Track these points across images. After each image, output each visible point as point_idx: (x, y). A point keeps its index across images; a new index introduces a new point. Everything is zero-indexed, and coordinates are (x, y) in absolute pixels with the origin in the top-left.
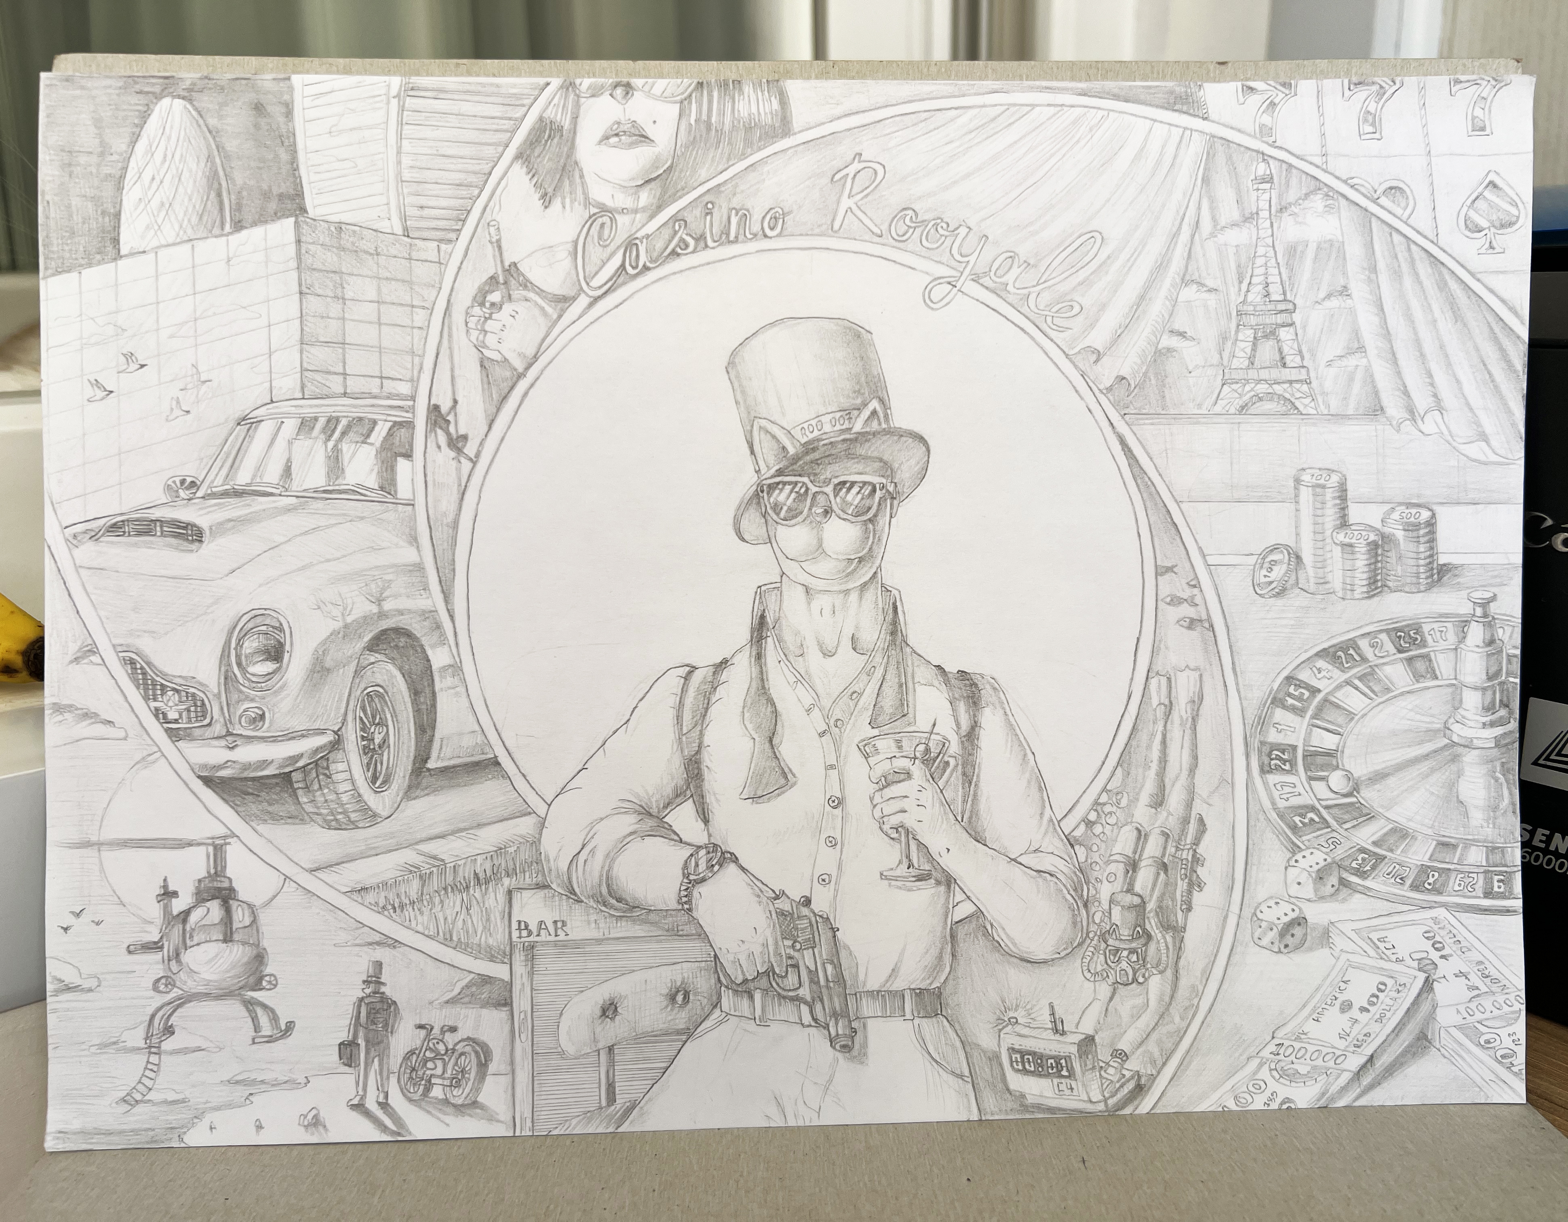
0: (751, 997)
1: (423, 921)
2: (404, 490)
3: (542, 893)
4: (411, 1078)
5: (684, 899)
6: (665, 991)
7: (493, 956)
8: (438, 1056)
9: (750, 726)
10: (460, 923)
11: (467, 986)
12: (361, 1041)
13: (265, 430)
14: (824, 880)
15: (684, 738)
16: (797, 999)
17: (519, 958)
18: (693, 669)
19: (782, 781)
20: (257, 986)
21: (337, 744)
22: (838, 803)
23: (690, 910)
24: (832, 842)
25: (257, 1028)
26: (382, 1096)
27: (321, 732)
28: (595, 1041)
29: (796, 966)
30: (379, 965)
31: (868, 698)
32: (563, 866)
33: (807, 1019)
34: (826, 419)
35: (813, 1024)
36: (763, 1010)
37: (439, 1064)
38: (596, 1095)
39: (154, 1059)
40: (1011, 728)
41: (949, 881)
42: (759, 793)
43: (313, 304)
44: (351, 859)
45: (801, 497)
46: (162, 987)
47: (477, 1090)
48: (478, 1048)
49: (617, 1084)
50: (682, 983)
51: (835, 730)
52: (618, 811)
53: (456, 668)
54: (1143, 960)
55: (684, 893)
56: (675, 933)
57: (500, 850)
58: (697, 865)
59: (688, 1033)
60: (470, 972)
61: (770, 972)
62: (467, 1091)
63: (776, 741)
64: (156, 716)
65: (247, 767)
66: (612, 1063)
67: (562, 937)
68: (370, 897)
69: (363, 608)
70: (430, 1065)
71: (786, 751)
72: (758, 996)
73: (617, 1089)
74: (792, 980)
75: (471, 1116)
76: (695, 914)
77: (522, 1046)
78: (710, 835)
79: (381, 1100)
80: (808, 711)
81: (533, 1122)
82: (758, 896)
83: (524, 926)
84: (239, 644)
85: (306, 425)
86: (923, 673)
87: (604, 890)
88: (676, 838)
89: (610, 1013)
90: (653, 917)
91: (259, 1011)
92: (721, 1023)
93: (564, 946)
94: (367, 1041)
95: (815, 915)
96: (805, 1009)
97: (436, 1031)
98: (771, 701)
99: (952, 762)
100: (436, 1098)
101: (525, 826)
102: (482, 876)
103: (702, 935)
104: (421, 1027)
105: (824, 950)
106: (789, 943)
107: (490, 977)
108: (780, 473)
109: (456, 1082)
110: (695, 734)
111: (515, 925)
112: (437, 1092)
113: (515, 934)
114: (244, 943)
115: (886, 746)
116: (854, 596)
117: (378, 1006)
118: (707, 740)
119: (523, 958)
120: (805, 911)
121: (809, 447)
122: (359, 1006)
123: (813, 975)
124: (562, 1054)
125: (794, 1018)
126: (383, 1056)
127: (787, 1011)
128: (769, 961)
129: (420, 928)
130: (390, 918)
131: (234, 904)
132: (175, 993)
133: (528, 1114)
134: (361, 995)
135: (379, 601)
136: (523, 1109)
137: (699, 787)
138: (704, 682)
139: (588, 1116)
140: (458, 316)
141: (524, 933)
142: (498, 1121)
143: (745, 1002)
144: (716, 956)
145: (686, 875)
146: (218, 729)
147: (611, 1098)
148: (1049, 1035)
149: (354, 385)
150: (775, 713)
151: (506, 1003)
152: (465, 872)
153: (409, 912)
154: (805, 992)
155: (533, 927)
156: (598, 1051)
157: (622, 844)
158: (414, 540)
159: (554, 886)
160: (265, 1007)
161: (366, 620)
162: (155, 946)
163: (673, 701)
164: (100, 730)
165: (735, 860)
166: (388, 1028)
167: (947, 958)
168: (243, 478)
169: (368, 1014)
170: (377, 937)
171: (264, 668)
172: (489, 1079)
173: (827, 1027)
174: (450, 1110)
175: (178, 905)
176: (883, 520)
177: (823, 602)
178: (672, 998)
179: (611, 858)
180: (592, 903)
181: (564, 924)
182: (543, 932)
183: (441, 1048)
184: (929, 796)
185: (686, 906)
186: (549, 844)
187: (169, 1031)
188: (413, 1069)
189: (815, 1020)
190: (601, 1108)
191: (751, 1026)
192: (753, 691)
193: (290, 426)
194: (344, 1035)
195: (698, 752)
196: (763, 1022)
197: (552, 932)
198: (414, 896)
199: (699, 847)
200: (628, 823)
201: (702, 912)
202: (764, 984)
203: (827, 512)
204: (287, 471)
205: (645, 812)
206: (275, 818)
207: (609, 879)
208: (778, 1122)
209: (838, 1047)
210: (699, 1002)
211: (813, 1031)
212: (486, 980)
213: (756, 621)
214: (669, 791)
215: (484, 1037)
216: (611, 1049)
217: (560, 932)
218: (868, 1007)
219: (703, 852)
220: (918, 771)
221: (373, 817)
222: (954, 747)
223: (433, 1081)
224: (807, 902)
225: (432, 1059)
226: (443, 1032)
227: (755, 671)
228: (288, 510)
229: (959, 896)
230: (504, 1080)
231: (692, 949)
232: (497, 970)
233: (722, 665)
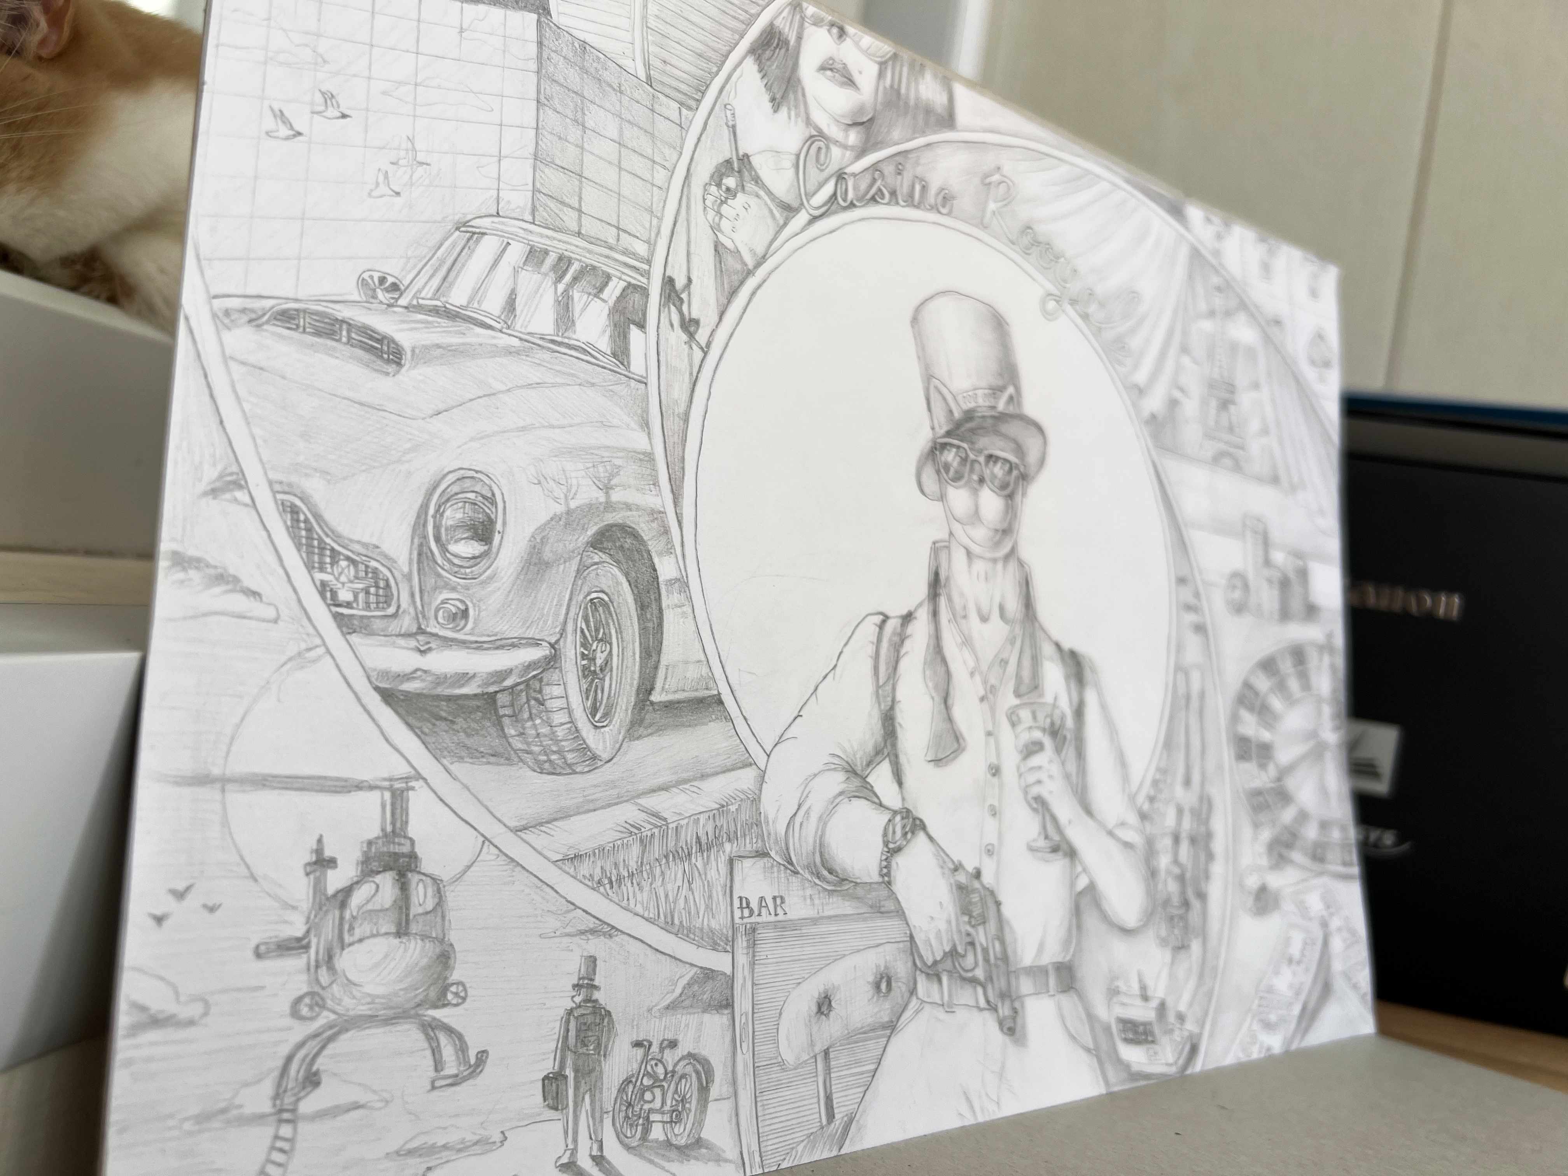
0: (940, 981)
1: (641, 899)
2: (637, 365)
3: (761, 862)
4: (627, 1117)
5: (885, 871)
6: (871, 978)
7: (715, 943)
8: (657, 1083)
9: (930, 684)
10: (681, 901)
11: (689, 985)
12: (569, 1072)
13: (488, 247)
14: (990, 851)
15: (880, 692)
16: (974, 981)
17: (741, 943)
18: (886, 618)
19: (956, 745)
20: (441, 1002)
21: (553, 660)
22: (995, 771)
23: (889, 883)
24: (994, 812)
25: (438, 1065)
26: (595, 1147)
27: (535, 643)
28: (812, 1044)
29: (972, 944)
30: (592, 961)
31: (1012, 668)
32: (781, 828)
33: (982, 1003)
34: (980, 392)
35: (987, 1007)
36: (950, 995)
37: (658, 1092)
38: (815, 1112)
39: (286, 1131)
41: (1072, 853)
42: (940, 756)
43: (550, 118)
44: (564, 815)
45: (964, 460)
46: (305, 1011)
47: (699, 1123)
48: (699, 1067)
49: (834, 1096)
50: (886, 967)
51: (990, 696)
52: (830, 768)
53: (682, 583)
54: (1186, 929)
55: (884, 863)
56: (878, 911)
57: (722, 808)
58: (894, 832)
59: (891, 1027)
60: (692, 965)
61: (953, 954)
62: (689, 1126)
63: (950, 702)
64: (322, 594)
65: (441, 680)
66: (828, 1070)
67: (781, 917)
68: (585, 869)
69: (589, 493)
70: (648, 1096)
71: (957, 712)
72: (945, 979)
73: (835, 1102)
74: (969, 961)
75: (697, 1159)
76: (894, 888)
77: (743, 1058)
78: (903, 799)
79: (595, 1152)
80: (972, 674)
81: (761, 1156)
82: (942, 867)
83: (745, 904)
84: (439, 512)
85: (535, 256)
86: (1048, 649)
87: (818, 860)
88: (876, 800)
89: (824, 1009)
90: (860, 891)
91: (443, 1039)
92: (917, 1012)
93: (783, 927)
94: (576, 1071)
95: (984, 887)
96: (980, 990)
97: (655, 1048)
98: (944, 661)
99: (1068, 736)
100: (657, 1141)
101: (745, 779)
102: (704, 840)
103: (900, 913)
104: (638, 1044)
105: (992, 924)
106: (966, 918)
107: (712, 971)
108: (948, 434)
109: (676, 1117)
110: (888, 688)
111: (737, 903)
112: (657, 1133)
113: (737, 913)
114: (424, 937)
115: (1025, 714)
116: (1000, 566)
117: (590, 1019)
118: (899, 696)
119: (745, 944)
120: (977, 885)
121: (969, 415)
122: (568, 1022)
123: (985, 951)
124: (782, 1064)
125: (972, 1003)
126: (594, 1090)
127: (966, 995)
128: (953, 940)
129: (639, 909)
130: (607, 896)
131: (413, 878)
132: (326, 1018)
133: (755, 1147)
134: (570, 1005)
135: (607, 489)
136: (750, 1140)
137: (894, 746)
138: (894, 633)
139: (812, 1139)
140: (696, 190)
141: (746, 912)
142: (726, 1161)
143: (935, 986)
144: (912, 937)
145: (886, 843)
146: (407, 623)
147: (831, 1116)
148: (1138, 1002)
149: (590, 227)
150: (948, 673)
151: (727, 1004)
152: (688, 836)
153: (628, 888)
154: (980, 973)
155: (754, 905)
156: (815, 1057)
157: (833, 805)
158: (645, 424)
159: (773, 854)
160: (450, 1031)
161: (590, 509)
162: (298, 945)
163: (870, 649)
164: (240, 603)
165: (923, 827)
166: (602, 1050)
167: (1074, 932)
168: (457, 297)
169: (578, 1031)
170: (591, 923)
171: (467, 548)
172: (712, 1107)
173: (995, 1009)
174: (673, 1154)
175: (335, 880)
176: (1018, 497)
177: (980, 566)
178: (877, 986)
179: (823, 821)
180: (807, 875)
181: (783, 902)
182: (764, 911)
183: (660, 1070)
184: (1055, 769)
185: (886, 879)
186: (768, 805)
187: (312, 1080)
188: (630, 1105)
189: (988, 1002)
190: (822, 1128)
191: (941, 1014)
192: (931, 648)
193: (516, 252)
194: (548, 1066)
195: (892, 708)
196: (948, 1007)
197: (773, 912)
198: (633, 865)
199: (895, 813)
200: (836, 781)
201: (900, 887)
202: (948, 964)
203: (981, 480)
204: (511, 305)
205: (851, 771)
206: (475, 755)
207: (821, 847)
208: (969, 1121)
209: (1005, 1029)
210: (900, 988)
211: (987, 1015)
212: (708, 974)
213: (932, 577)
214: (870, 748)
215: (705, 1052)
216: (826, 1053)
217: (779, 911)
218: (1025, 985)
219: (898, 818)
220: (1047, 742)
221: (593, 759)
222: (1070, 723)
223: (652, 1117)
224: (978, 875)
225: (650, 1088)
226: (662, 1049)
227: (932, 628)
228: (509, 352)
229: (1079, 869)
230: (727, 1105)
231: (892, 928)
232: (720, 962)
233: (908, 618)
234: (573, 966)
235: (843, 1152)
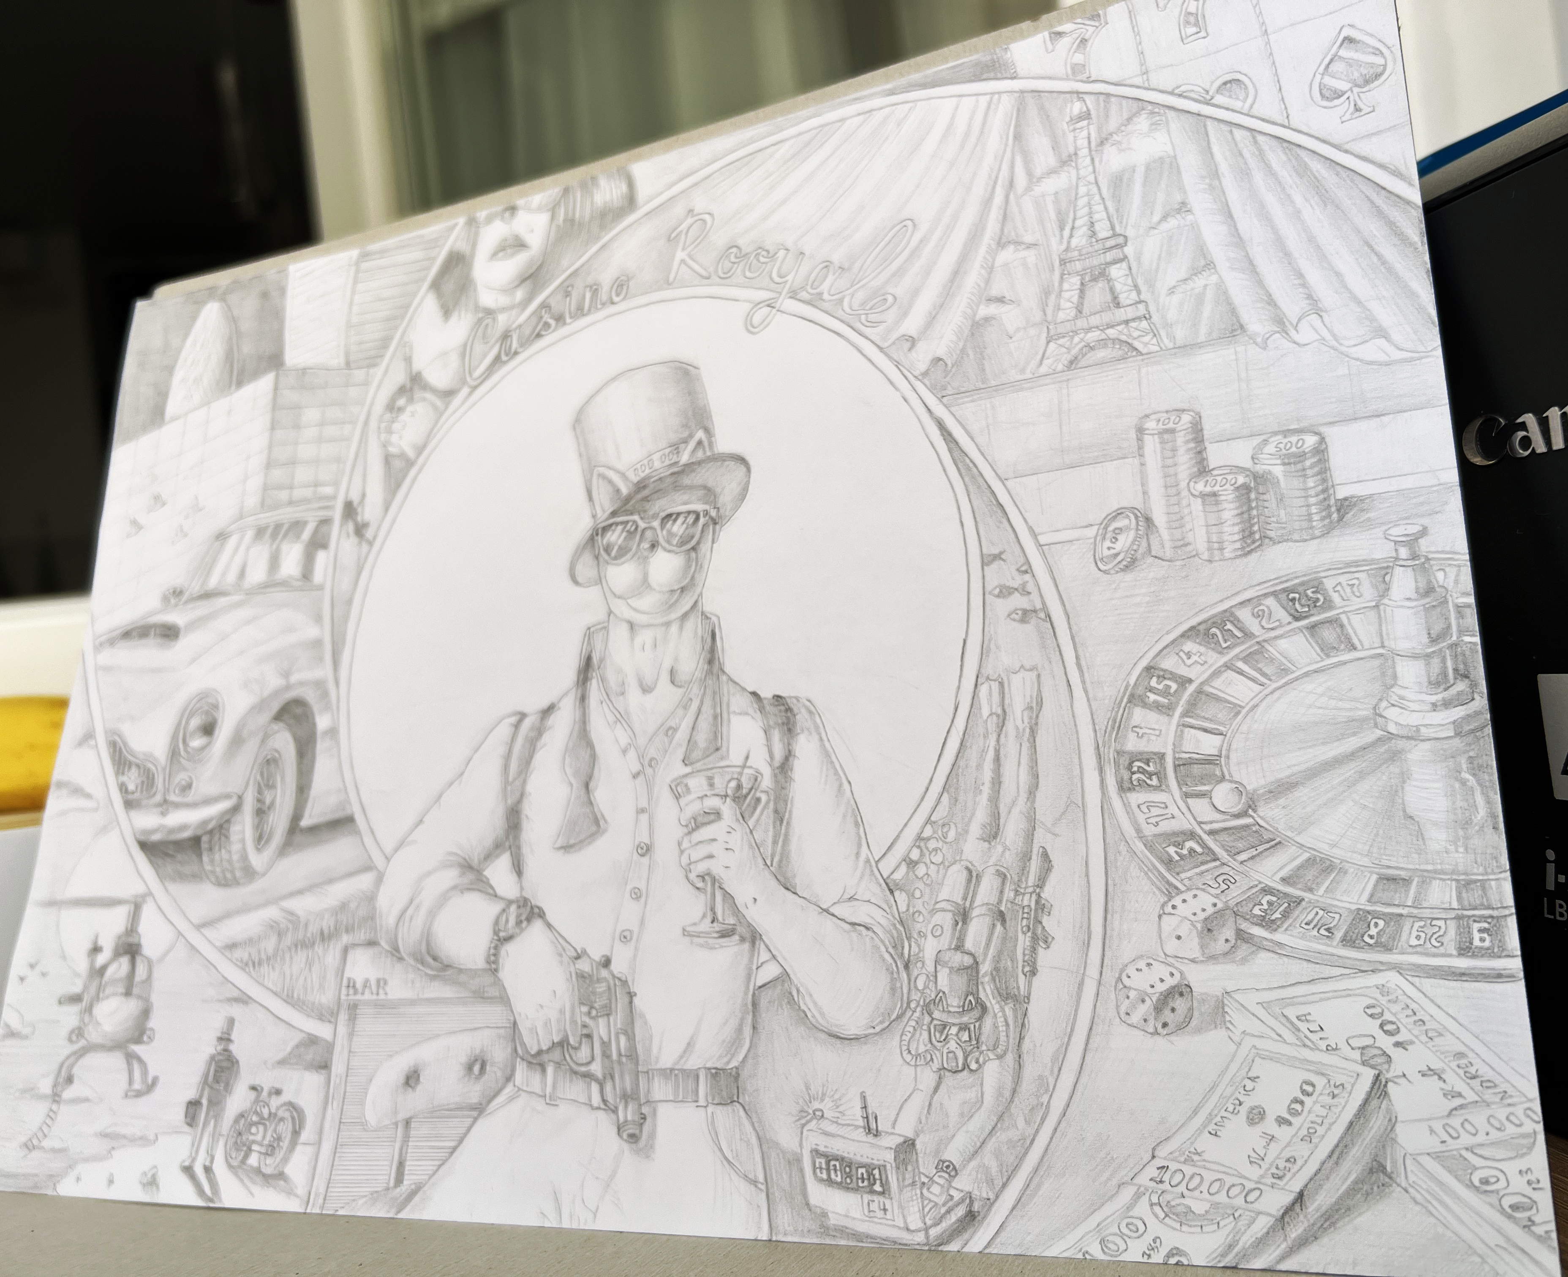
0: (544, 1070)
1: (272, 977)
2: (318, 576)
3: (371, 951)
4: (236, 1143)
5: (492, 958)
6: (464, 1059)
7: (322, 1015)
8: (262, 1121)
9: (569, 771)
10: (301, 981)
11: (297, 1046)
12: (205, 1102)
13: (232, 542)
14: (625, 938)
15: (509, 788)
16: (588, 1076)
17: (343, 1017)
18: (523, 716)
19: (594, 828)
20: (138, 1040)
22: (645, 850)
23: (496, 970)
24: (637, 894)
25: (131, 1081)
26: (209, 1160)
27: (227, 796)
28: (396, 1112)
29: (589, 1036)
30: (231, 1022)
31: (682, 735)
32: (391, 920)
33: (596, 1100)
34: (656, 457)
35: (603, 1106)
36: (554, 1087)
37: (261, 1128)
38: (385, 1173)
39: (54, 1107)
40: (827, 756)
41: (754, 938)
42: (572, 842)
44: (228, 915)
45: (631, 534)
46: (74, 1038)
47: (285, 1160)
48: (295, 1114)
49: (408, 1163)
50: (482, 1051)
51: (649, 771)
52: (445, 865)
53: (333, 732)
54: (976, 1041)
55: (492, 951)
56: (480, 996)
57: (343, 906)
58: (507, 921)
59: (479, 1110)
60: (301, 1031)
61: (563, 1044)
62: (278, 1160)
63: (591, 785)
64: (121, 790)
65: (172, 831)
66: (406, 1138)
67: (382, 996)
68: (238, 953)
69: (275, 682)
70: (254, 1130)
71: (601, 795)
72: (550, 1070)
73: (407, 1168)
74: (583, 1054)
75: (275, 1188)
76: (501, 974)
77: (332, 1113)
78: (522, 889)
79: (207, 1164)
80: (624, 752)
81: (325, 1199)
82: (561, 955)
83: (351, 985)
84: (187, 723)
85: (260, 532)
86: (739, 702)
87: (424, 948)
88: (491, 891)
89: (412, 1082)
90: (463, 978)
91: (136, 1066)
92: (511, 1099)
93: (384, 1007)
94: (210, 1102)
95: (614, 976)
96: (595, 1087)
97: (265, 1093)
98: (590, 745)
99: (764, 798)
100: (251, 1167)
101: (365, 881)
102: (326, 931)
103: (504, 1000)
104: (254, 1088)
105: (618, 1019)
106: (585, 1009)
107: (316, 1037)
108: (614, 514)
109: (270, 1150)
110: (518, 783)
111: (345, 983)
112: (253, 1160)
113: (344, 991)
114: (139, 997)
115: (697, 784)
116: (674, 628)
117: (225, 1064)
118: (530, 788)
119: (347, 1017)
120: (604, 973)
121: (640, 486)
122: (210, 1064)
123: (606, 1045)
124: (364, 1125)
125: (582, 1098)
126: (217, 1117)
127: (576, 1090)
128: (565, 1031)
129: (270, 985)
130: (249, 974)
131: (139, 960)
132: (82, 1043)
133: (322, 1190)
134: (213, 1051)
136: (320, 1184)
137: (517, 838)
138: (532, 729)
139: (374, 1197)
141: (351, 991)
142: (296, 1196)
143: (536, 1078)
144: (515, 1023)
145: (496, 932)
146: (158, 798)
147: (399, 1180)
148: (860, 1134)
150: (594, 757)
151: (324, 1066)
152: (313, 929)
153: (265, 969)
154: (596, 1068)
155: (359, 986)
156: (396, 1124)
157: (443, 899)
158: (318, 619)
159: (383, 943)
160: (140, 1060)
161: (277, 693)
163: (502, 750)
164: (81, 802)
165: (541, 915)
166: (228, 1088)
167: (747, 1030)
168: (213, 582)
169: (216, 1071)
170: (235, 993)
171: (197, 742)
172: (299, 1148)
173: (615, 1111)
174: (259, 1179)
176: (705, 547)
177: (645, 636)
178: (470, 1068)
179: (432, 914)
180: (412, 962)
181: (386, 983)
182: (367, 991)
183: (265, 1112)
184: (737, 839)
185: (494, 966)
186: (383, 901)
187: (70, 1080)
188: (240, 1134)
189: (604, 1101)
190: (388, 1189)
191: (540, 1105)
192: (575, 734)
193: (250, 534)
194: (191, 1094)
195: (519, 801)
196: (551, 1101)
197: (375, 991)
198: (270, 950)
199: (510, 902)
200: (451, 877)
201: (506, 974)
202: (556, 1055)
203: (653, 546)
204: (242, 574)
205: (467, 866)
206: (181, 877)
207: (427, 937)
208: (551, 1222)
209: (625, 1136)
210: (494, 1073)
211: (601, 1115)
212: (312, 1040)
213: (583, 663)
214: (489, 842)
215: (301, 1102)
216: (407, 1123)
217: (381, 991)
218: (660, 1090)
219: (513, 908)
220: (728, 809)
221: (250, 874)
222: (767, 782)
223: (255, 1147)
224: (607, 963)
225: (256, 1124)
226: (270, 1094)
227: (578, 714)
229: (764, 956)
230: (310, 1150)
231: (494, 1014)
232: (323, 1031)
233: (549, 710)
234: (217, 1024)
235: (400, 1216)
